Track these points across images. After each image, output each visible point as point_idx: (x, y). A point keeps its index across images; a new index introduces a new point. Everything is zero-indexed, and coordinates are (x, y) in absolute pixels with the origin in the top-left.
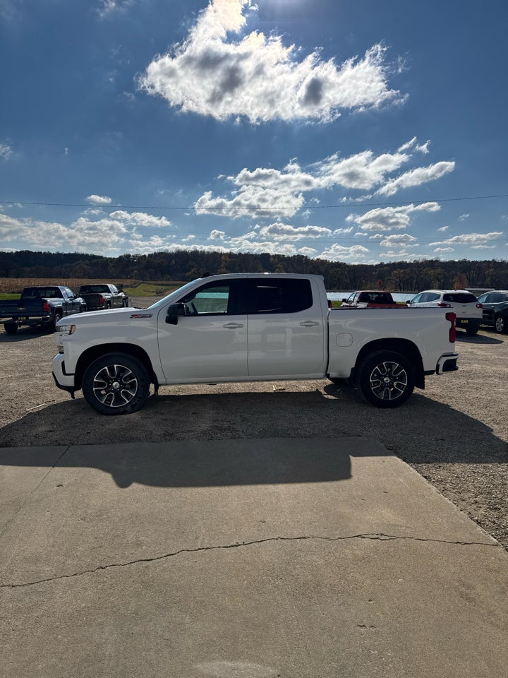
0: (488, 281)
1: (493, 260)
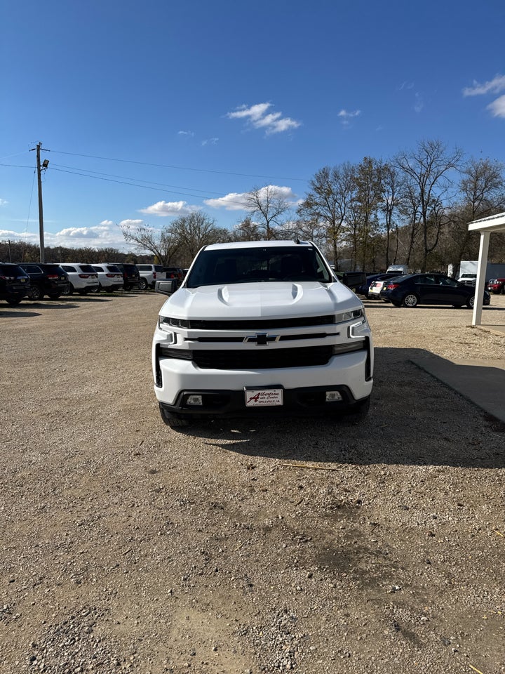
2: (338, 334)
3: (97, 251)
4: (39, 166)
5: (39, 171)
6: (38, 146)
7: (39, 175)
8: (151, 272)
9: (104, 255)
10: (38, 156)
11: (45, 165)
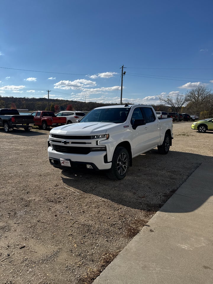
0: (25, 106)
1: (24, 98)
2: (91, 143)
3: (156, 105)
4: (122, 74)
5: (122, 76)
6: (123, 67)
7: (122, 77)
8: (160, 115)
9: (159, 107)
10: (122, 70)
11: (124, 74)
